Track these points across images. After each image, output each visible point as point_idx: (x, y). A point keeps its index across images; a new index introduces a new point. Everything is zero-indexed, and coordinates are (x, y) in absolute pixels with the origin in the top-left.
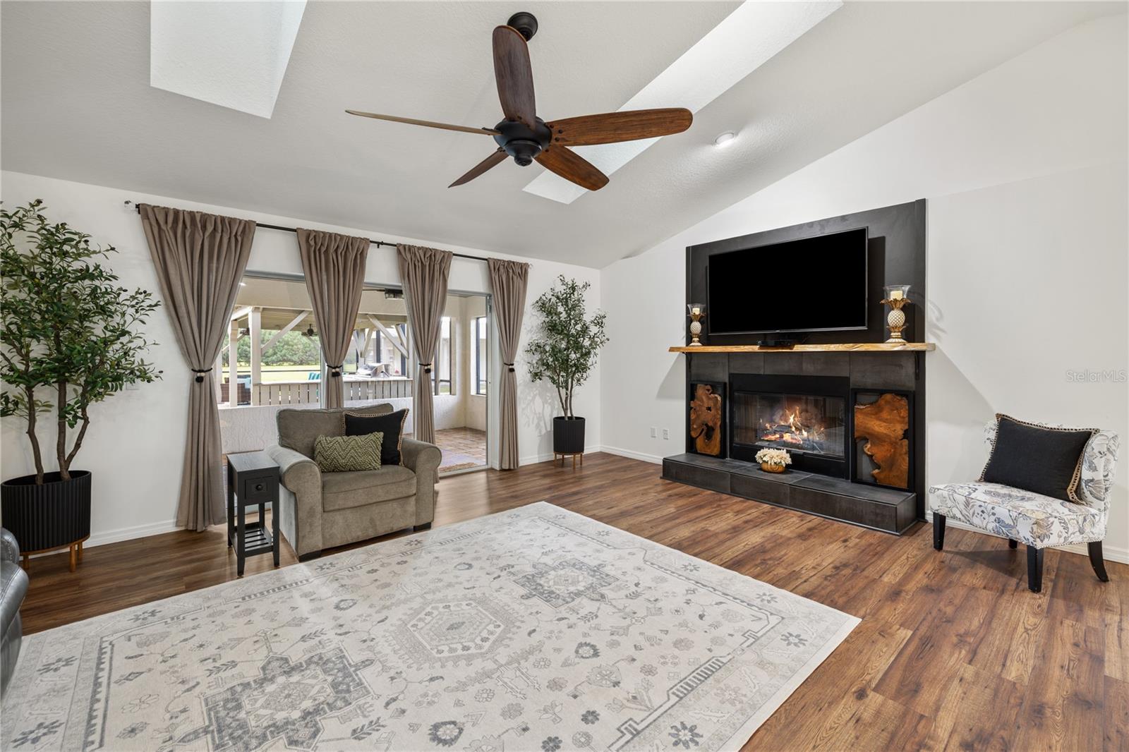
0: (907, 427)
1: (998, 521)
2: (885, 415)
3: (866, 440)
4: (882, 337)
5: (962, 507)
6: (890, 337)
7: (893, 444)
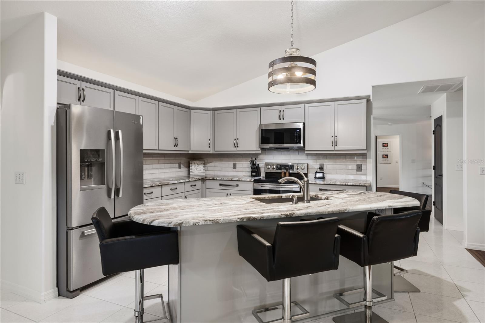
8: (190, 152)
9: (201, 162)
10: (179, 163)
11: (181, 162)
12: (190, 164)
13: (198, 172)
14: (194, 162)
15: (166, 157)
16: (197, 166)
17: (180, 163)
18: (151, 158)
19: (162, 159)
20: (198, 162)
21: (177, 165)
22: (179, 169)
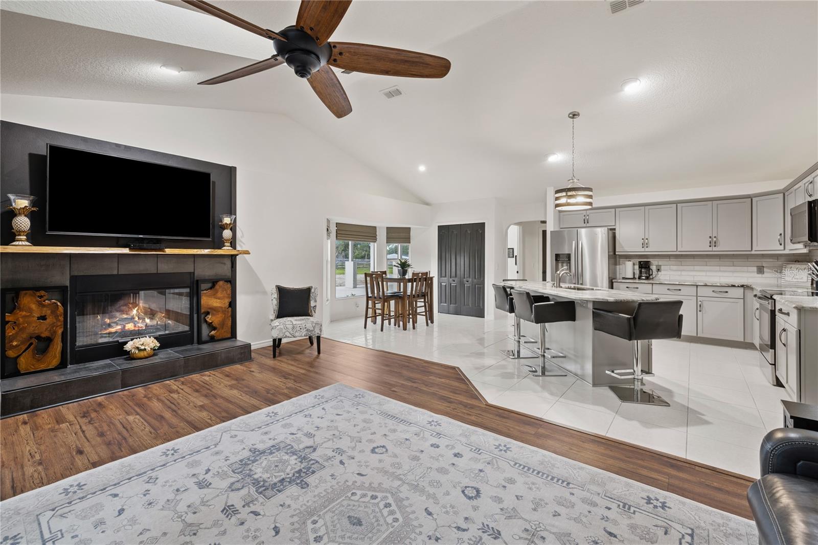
0: (230, 300)
1: (308, 330)
2: (219, 295)
3: (208, 313)
4: (220, 245)
5: (290, 330)
6: (224, 246)
7: (224, 312)
8: (753, 252)
9: (803, 266)
10: (757, 266)
11: (764, 265)
12: (784, 269)
13: (795, 280)
14: (790, 266)
15: (722, 259)
16: (795, 272)
17: (763, 267)
18: (692, 260)
19: (716, 261)
20: (798, 266)
21: (755, 269)
22: (758, 273)
